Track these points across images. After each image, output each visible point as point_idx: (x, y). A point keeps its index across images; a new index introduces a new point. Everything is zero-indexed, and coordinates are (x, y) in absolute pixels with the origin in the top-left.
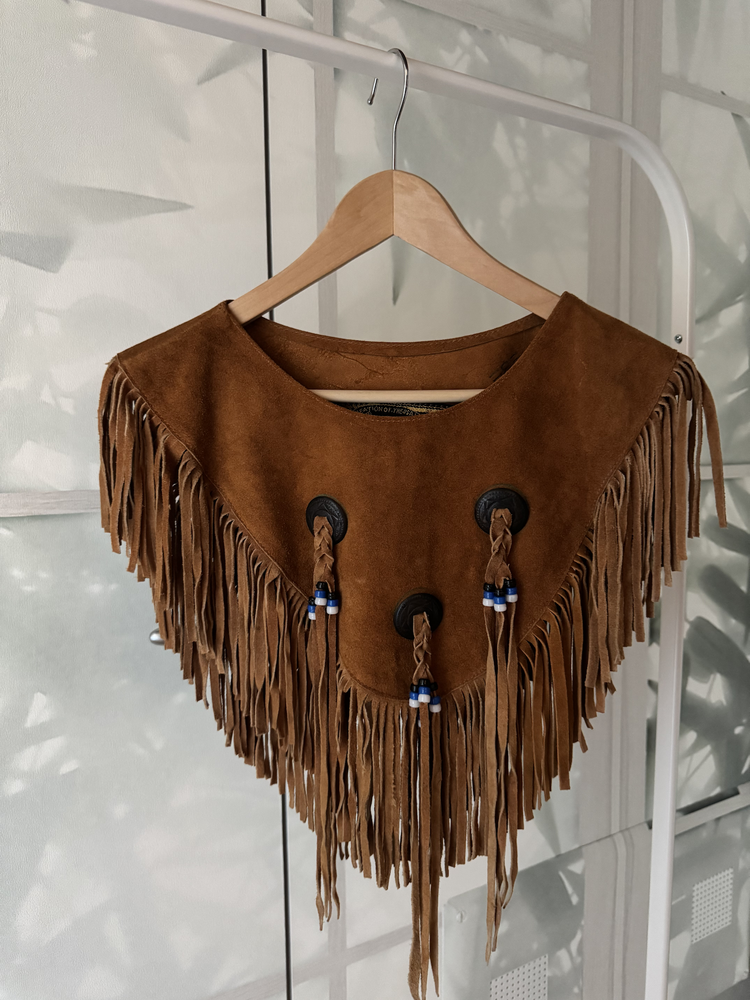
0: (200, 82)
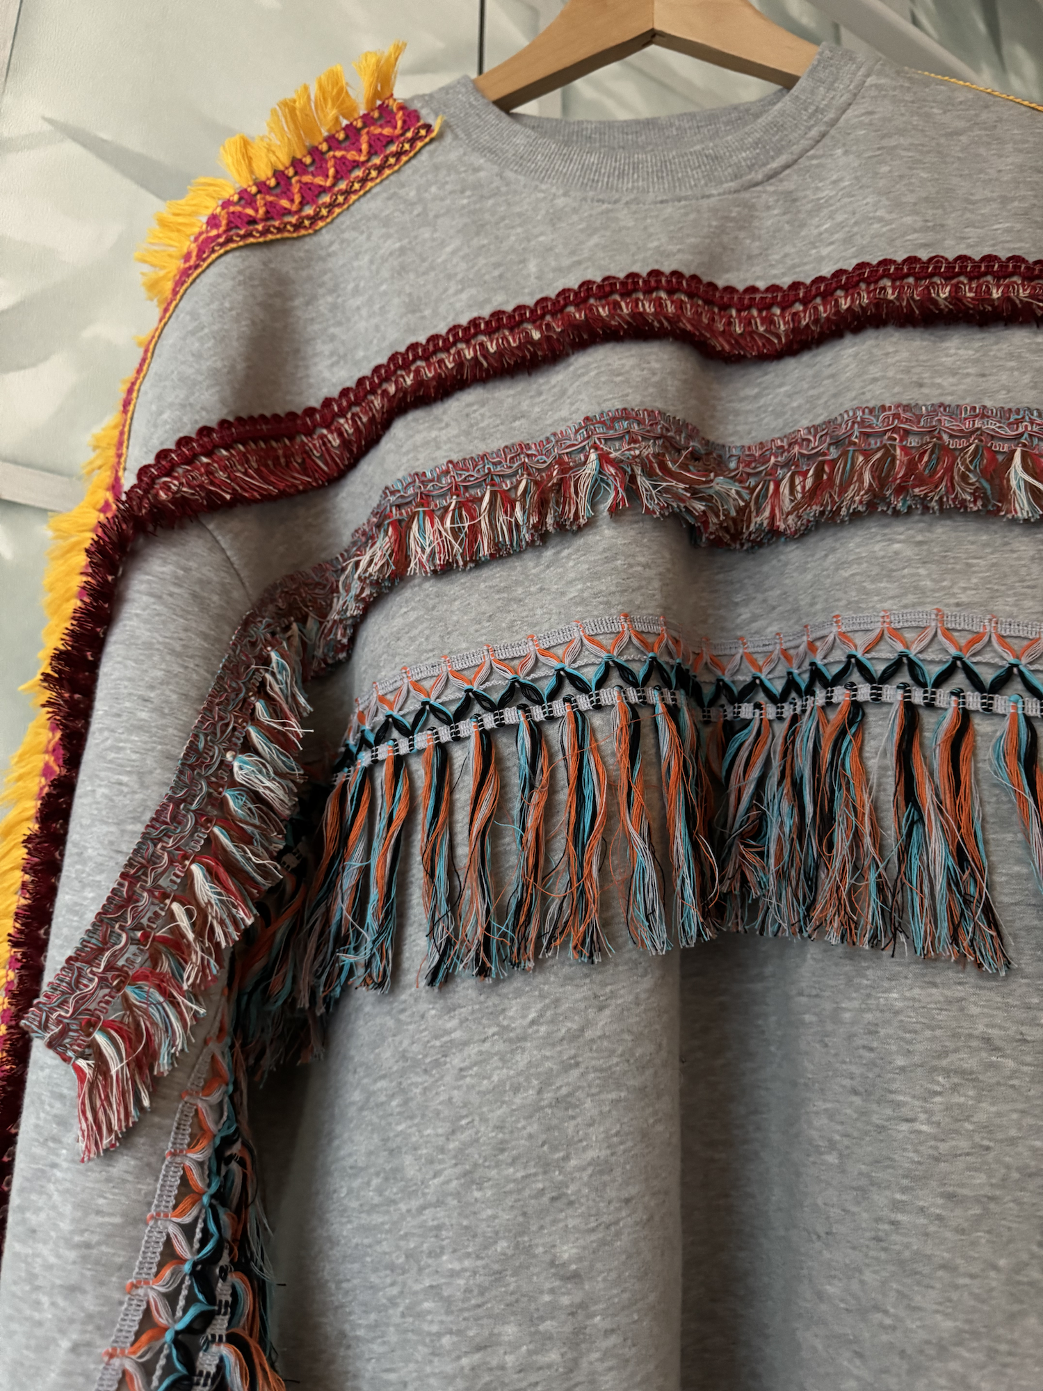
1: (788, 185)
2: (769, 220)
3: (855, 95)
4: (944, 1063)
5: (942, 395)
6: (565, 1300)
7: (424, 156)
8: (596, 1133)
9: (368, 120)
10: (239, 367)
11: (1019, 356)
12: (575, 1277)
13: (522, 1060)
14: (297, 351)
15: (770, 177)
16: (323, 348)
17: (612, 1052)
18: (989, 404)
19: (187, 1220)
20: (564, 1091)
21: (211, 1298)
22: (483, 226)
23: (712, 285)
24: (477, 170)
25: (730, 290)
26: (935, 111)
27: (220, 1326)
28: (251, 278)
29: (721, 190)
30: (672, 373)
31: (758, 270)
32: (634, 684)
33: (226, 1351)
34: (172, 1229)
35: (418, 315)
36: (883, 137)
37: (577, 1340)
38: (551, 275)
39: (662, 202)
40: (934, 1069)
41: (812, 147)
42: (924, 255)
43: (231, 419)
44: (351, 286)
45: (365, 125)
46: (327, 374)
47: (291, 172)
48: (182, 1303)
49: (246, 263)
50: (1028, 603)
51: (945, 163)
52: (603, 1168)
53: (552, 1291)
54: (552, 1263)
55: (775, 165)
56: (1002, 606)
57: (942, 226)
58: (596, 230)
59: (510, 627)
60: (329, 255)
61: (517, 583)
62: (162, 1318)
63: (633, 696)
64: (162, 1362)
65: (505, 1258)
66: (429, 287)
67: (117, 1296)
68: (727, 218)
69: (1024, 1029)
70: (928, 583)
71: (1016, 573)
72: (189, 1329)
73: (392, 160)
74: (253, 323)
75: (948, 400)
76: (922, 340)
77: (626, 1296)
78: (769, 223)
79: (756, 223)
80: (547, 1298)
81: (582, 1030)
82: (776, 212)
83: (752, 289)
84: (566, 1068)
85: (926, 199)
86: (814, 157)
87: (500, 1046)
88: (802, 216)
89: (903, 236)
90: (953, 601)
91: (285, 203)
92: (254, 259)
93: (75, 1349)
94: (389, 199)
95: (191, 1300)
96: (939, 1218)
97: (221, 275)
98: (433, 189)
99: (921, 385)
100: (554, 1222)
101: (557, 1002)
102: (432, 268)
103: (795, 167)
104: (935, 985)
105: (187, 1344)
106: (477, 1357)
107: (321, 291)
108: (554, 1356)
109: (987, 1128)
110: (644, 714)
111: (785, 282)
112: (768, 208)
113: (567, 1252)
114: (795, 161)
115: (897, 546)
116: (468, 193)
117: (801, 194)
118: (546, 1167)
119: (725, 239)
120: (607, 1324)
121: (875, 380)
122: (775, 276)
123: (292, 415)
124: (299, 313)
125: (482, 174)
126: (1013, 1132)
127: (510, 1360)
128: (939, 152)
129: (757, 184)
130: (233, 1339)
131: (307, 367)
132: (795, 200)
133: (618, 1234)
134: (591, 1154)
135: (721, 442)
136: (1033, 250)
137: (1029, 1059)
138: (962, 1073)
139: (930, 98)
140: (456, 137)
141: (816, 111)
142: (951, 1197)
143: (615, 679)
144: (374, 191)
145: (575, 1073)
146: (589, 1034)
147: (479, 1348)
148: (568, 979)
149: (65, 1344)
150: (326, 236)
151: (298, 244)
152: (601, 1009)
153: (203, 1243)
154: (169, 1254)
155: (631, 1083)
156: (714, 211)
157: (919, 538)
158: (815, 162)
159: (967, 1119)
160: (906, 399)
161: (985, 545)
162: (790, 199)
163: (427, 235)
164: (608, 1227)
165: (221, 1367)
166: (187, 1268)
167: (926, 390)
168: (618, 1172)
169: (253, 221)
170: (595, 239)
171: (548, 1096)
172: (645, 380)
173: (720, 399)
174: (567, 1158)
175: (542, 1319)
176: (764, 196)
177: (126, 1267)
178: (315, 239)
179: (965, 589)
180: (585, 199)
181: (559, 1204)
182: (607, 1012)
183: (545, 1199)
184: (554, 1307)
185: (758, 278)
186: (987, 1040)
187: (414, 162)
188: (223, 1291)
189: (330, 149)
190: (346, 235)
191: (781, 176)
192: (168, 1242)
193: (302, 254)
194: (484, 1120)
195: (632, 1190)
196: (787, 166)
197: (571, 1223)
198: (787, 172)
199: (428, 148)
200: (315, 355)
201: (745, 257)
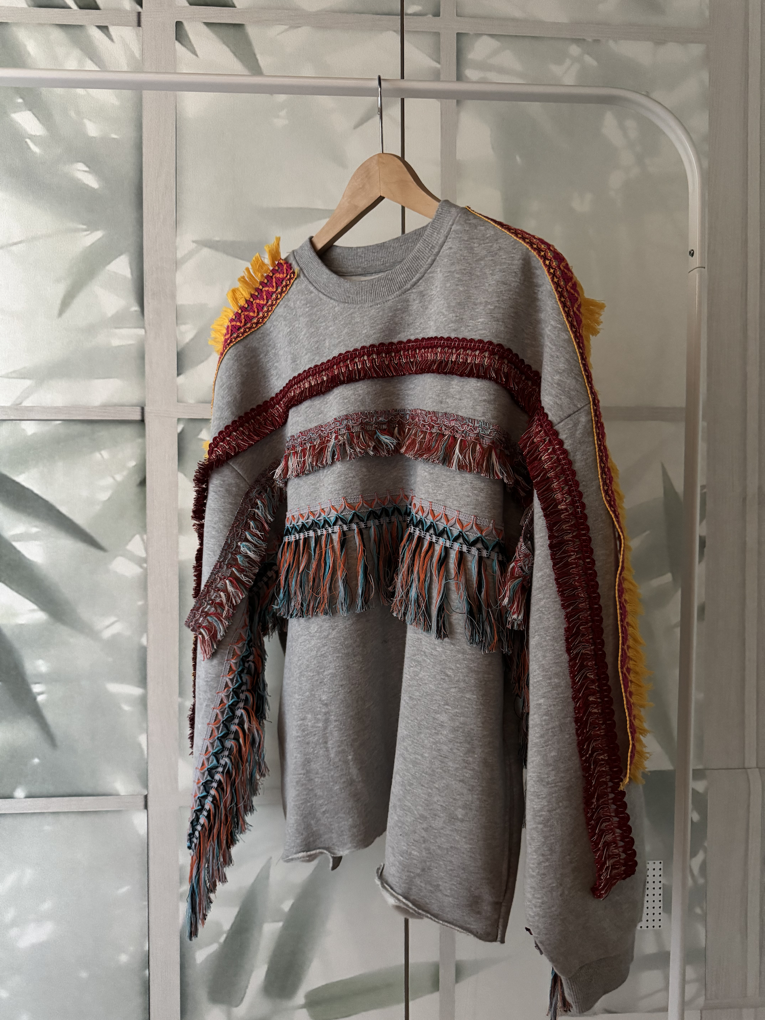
0: (356, 127)
1: (422, 288)
2: (415, 306)
3: (447, 237)
4: (415, 658)
5: (448, 407)
6: (323, 710)
7: (294, 286)
8: (332, 665)
9: (274, 271)
10: (238, 397)
11: (471, 392)
12: (326, 705)
13: (313, 643)
14: (265, 375)
15: (413, 286)
16: (274, 372)
17: (337, 643)
18: (460, 414)
19: (231, 677)
20: (323, 652)
21: (238, 697)
22: (313, 322)
23: (391, 344)
24: (311, 292)
25: (400, 342)
26: (475, 245)
27: (241, 705)
28: (240, 357)
29: (393, 297)
30: (368, 393)
31: (412, 331)
32: (346, 524)
33: (242, 711)
34: (228, 680)
35: (296, 363)
36: (453, 264)
37: (327, 721)
38: (332, 348)
39: (371, 307)
40: (412, 659)
41: (429, 268)
42: (453, 336)
43: (236, 419)
44: (279, 345)
45: (273, 274)
46: (276, 383)
47: (252, 300)
48: (230, 698)
49: (238, 350)
50: (455, 502)
51: (471, 279)
52: (333, 675)
53: (320, 707)
54: (320, 700)
55: (414, 280)
56: (449, 503)
57: (462, 319)
58: (347, 324)
59: (315, 499)
60: (271, 332)
61: (318, 482)
62: (225, 701)
63: (345, 528)
64: (226, 712)
65: (308, 697)
66: (298, 350)
67: (215, 694)
68: (397, 310)
69: (433, 651)
70: (430, 490)
71: (454, 490)
72: (232, 704)
73: (284, 289)
74: (242, 376)
75: (448, 410)
76: (446, 379)
77: (341, 712)
78: (415, 308)
79: (410, 308)
80: (319, 709)
81: (328, 635)
82: (417, 302)
83: (409, 341)
84: (324, 646)
85: (459, 304)
86: (430, 273)
87: (309, 638)
88: (426, 303)
89: (448, 325)
90: (435, 498)
91: (251, 314)
92: (240, 347)
93: (206, 706)
94: (285, 307)
95: (233, 698)
96: (408, 703)
97: (229, 359)
98: (298, 302)
99: (441, 402)
100: (321, 689)
101: (321, 627)
102: (299, 341)
103: (424, 278)
104: (416, 633)
105: (232, 708)
106: (301, 722)
107: (269, 348)
108: (320, 725)
109: (421, 679)
110: (349, 535)
111: (420, 337)
112: (414, 300)
113: (324, 697)
114: (423, 276)
115: (426, 473)
116: (308, 305)
117: (425, 292)
118: (319, 673)
119: (397, 320)
120: (335, 718)
121: (430, 398)
122: (418, 334)
123: (266, 402)
124: (263, 360)
125: (313, 295)
126: (426, 682)
127: (309, 724)
128: (470, 273)
129: (409, 290)
130: (244, 708)
131: (269, 381)
132: (424, 296)
133: (339, 694)
134: (330, 671)
135: (403, 408)
136: (488, 334)
137: (432, 660)
138: (418, 661)
139: (475, 237)
140: (305, 275)
141: (431, 248)
142: (410, 697)
143: (340, 522)
144: (280, 303)
145: (326, 647)
146: (330, 637)
147: (302, 720)
148: (324, 620)
149: (205, 705)
150: (268, 325)
151: (258, 332)
152: (333, 630)
153: (236, 683)
154: (227, 685)
155: (343, 652)
156: (390, 308)
157: (431, 472)
158: (430, 275)
159: (417, 675)
160: (435, 409)
161: (449, 477)
162: (422, 294)
163: (297, 326)
164: (335, 692)
165: (242, 714)
166: (231, 689)
167: (443, 405)
168: (338, 677)
169: (240, 328)
170: (346, 330)
171: (319, 653)
172: (356, 399)
173: (401, 390)
174: (324, 671)
175: (318, 715)
176: (412, 295)
177: (217, 687)
178: (265, 326)
179: (440, 494)
180: (344, 308)
181: (322, 684)
182: (336, 630)
183: (318, 683)
184: (320, 712)
185: (411, 335)
186: (425, 652)
187: (292, 288)
188: (242, 696)
189: (263, 287)
190: (275, 323)
191: (419, 284)
192: (227, 683)
193: (260, 336)
194: (304, 658)
195: (344, 683)
196: (420, 279)
197: (325, 690)
198: (421, 281)
199: (296, 282)
200: (272, 375)
201: (406, 325)
